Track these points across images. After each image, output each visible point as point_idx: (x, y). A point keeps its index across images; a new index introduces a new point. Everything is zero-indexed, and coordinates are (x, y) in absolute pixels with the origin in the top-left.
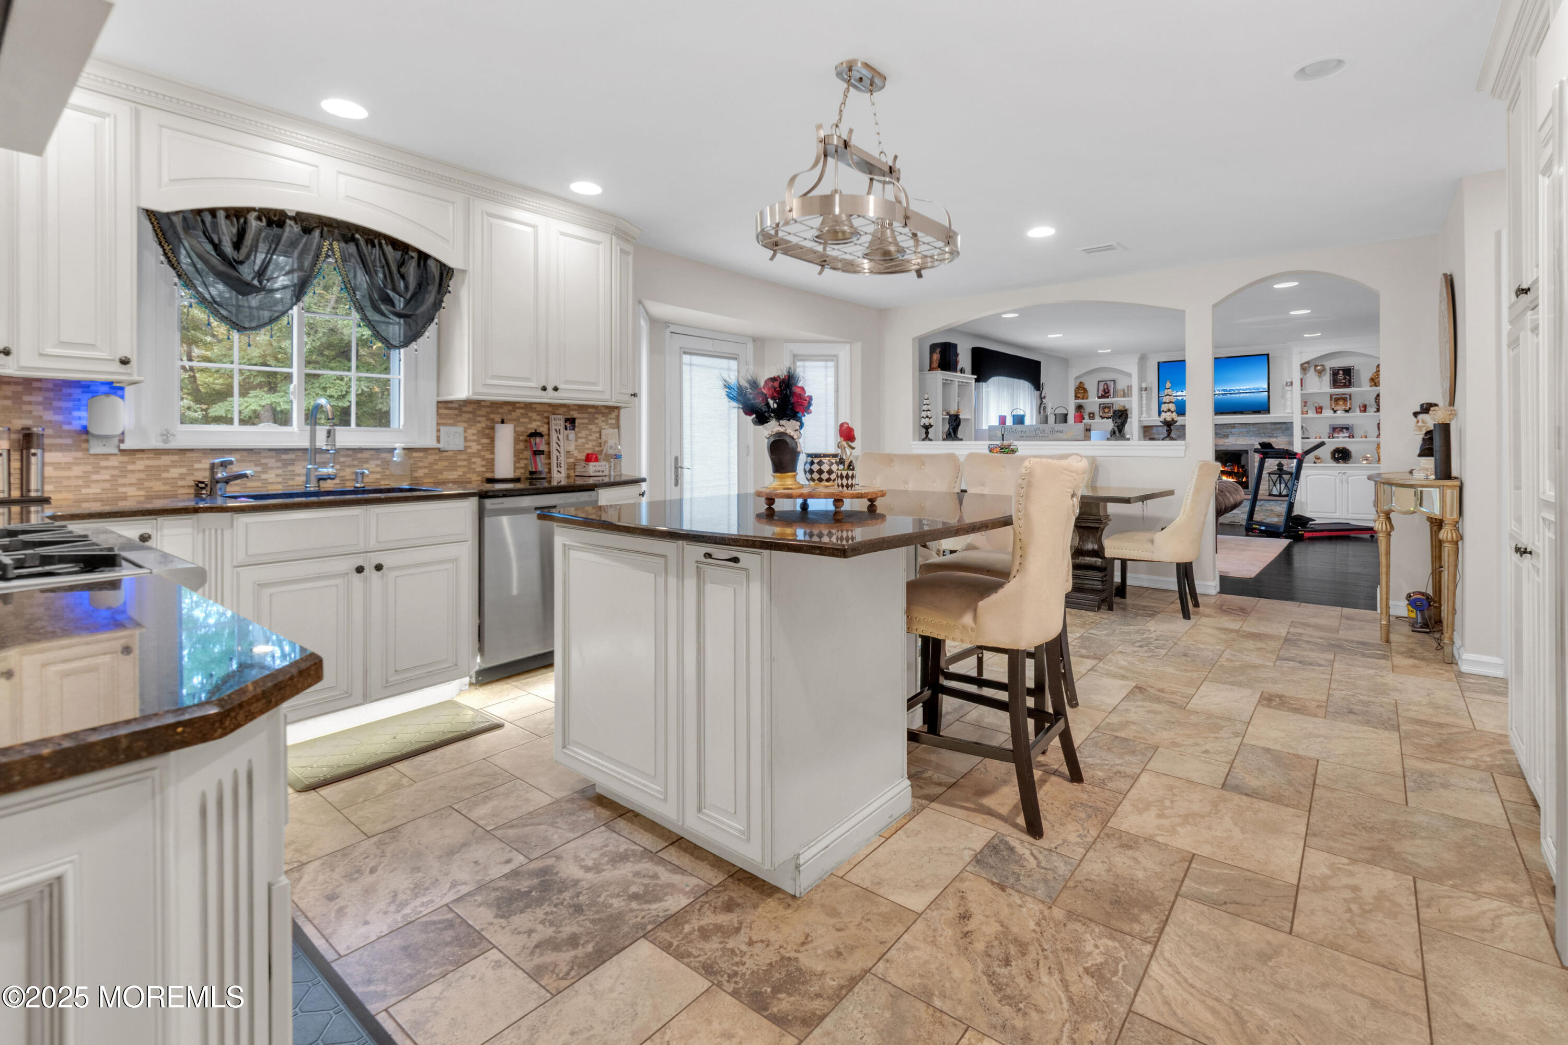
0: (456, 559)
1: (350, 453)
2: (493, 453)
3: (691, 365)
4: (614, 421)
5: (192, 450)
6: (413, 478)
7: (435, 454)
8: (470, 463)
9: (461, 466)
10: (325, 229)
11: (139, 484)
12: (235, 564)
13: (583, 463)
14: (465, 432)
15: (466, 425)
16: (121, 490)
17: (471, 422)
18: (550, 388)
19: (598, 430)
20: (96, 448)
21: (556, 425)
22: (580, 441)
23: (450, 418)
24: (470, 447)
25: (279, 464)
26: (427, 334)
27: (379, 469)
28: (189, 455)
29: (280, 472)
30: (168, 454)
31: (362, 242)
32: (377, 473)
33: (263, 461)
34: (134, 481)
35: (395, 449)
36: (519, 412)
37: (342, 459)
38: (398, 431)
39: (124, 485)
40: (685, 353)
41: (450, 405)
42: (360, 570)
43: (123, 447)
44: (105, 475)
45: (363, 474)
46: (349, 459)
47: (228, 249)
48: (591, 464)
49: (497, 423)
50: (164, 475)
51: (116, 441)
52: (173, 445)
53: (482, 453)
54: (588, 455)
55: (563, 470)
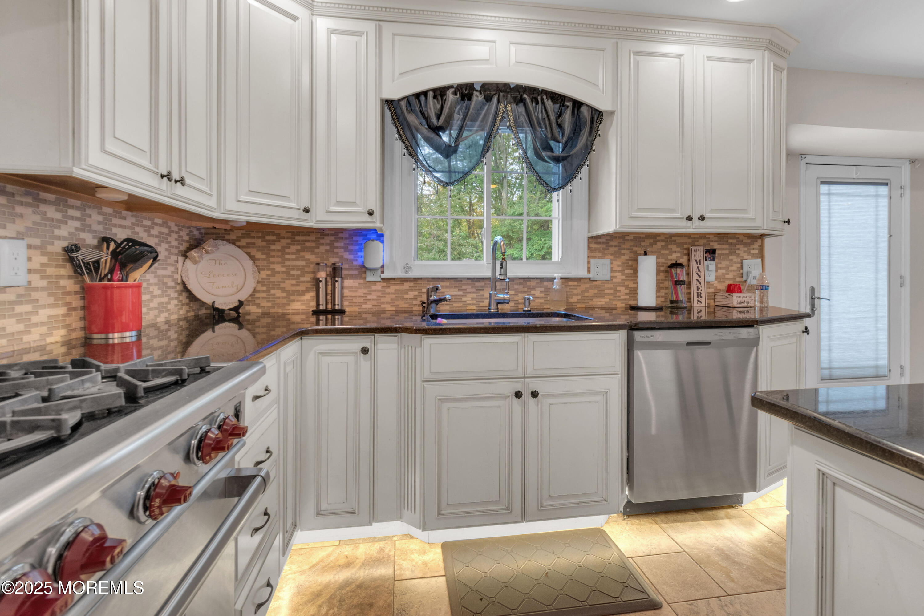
0: (606, 393)
1: (522, 281)
2: (636, 282)
3: (829, 194)
4: (757, 252)
5: (421, 279)
6: (568, 303)
7: (586, 283)
8: (616, 291)
9: (607, 294)
10: (501, 94)
11: (391, 303)
12: (423, 379)
13: (725, 294)
14: (612, 263)
15: (612, 257)
16: (383, 306)
17: (616, 255)
18: (695, 217)
19: (739, 260)
20: (370, 277)
21: (697, 256)
22: (720, 271)
23: (599, 252)
24: (616, 277)
25: (474, 290)
26: (580, 175)
27: (542, 295)
28: (419, 282)
29: (474, 296)
30: (407, 281)
31: (528, 101)
32: (541, 298)
33: (464, 287)
34: (389, 300)
35: (555, 278)
36: (659, 244)
37: (516, 287)
38: (555, 263)
39: (384, 303)
40: (823, 183)
41: (599, 240)
42: (518, 395)
43: (383, 276)
44: (374, 296)
45: (529, 299)
46: (521, 286)
47: (434, 121)
48: (735, 295)
49: (640, 255)
50: (406, 296)
51: (379, 271)
52: (412, 275)
53: (626, 283)
54: (730, 286)
55: (703, 300)
